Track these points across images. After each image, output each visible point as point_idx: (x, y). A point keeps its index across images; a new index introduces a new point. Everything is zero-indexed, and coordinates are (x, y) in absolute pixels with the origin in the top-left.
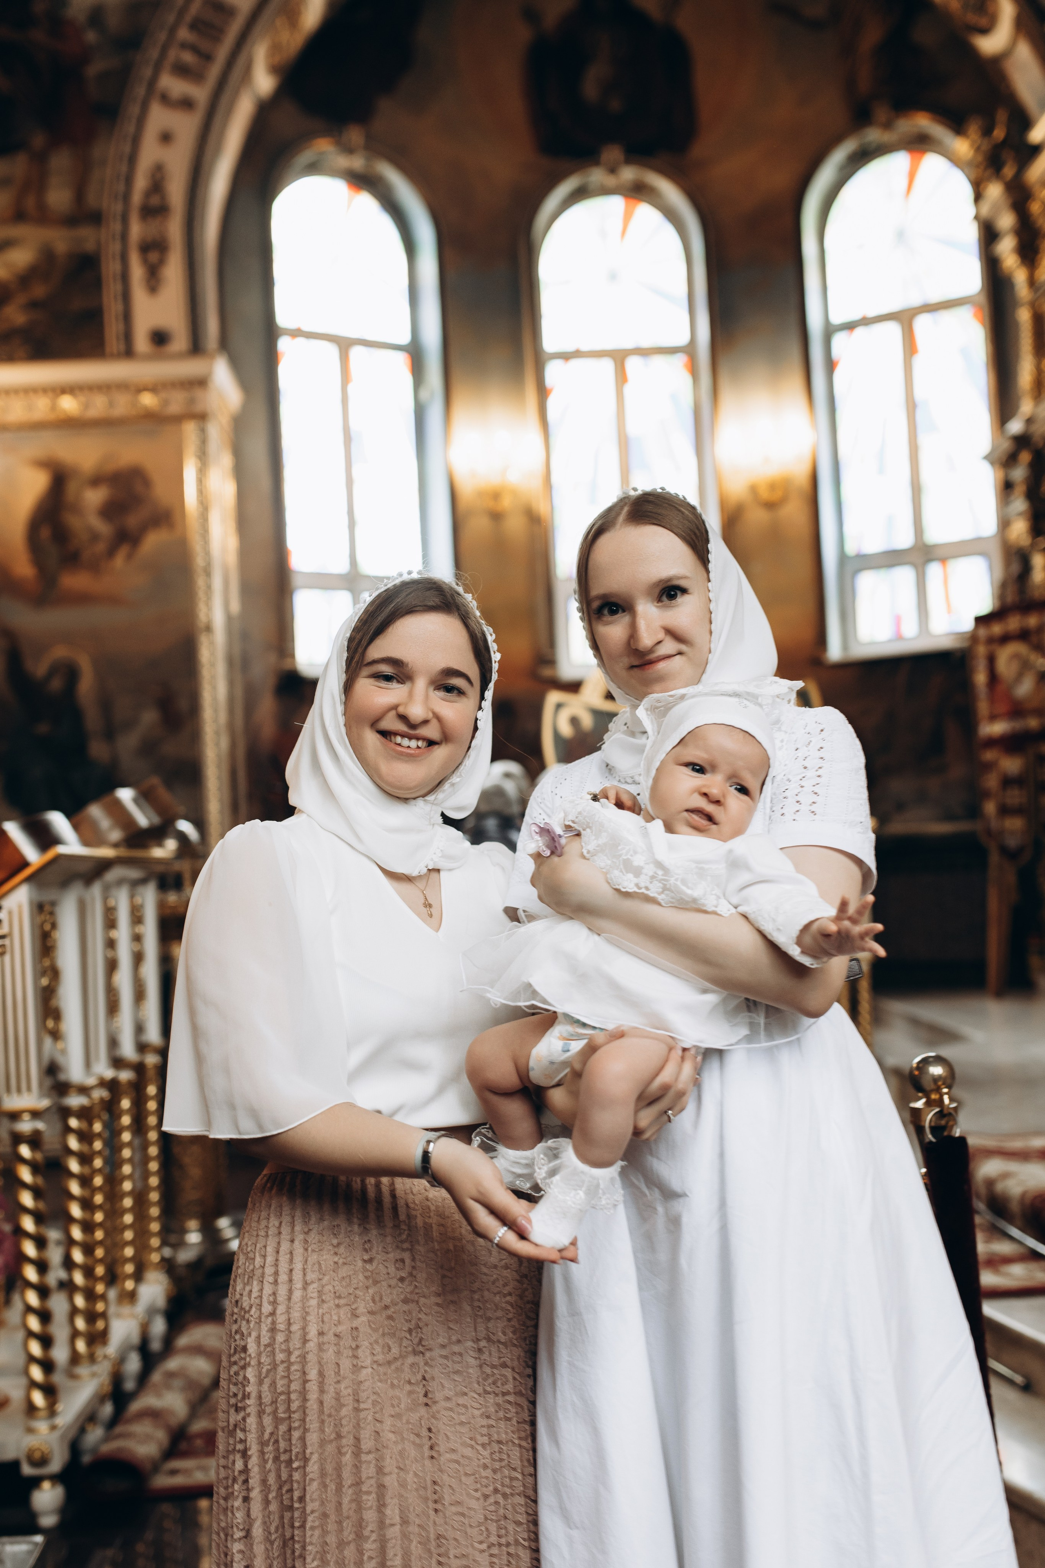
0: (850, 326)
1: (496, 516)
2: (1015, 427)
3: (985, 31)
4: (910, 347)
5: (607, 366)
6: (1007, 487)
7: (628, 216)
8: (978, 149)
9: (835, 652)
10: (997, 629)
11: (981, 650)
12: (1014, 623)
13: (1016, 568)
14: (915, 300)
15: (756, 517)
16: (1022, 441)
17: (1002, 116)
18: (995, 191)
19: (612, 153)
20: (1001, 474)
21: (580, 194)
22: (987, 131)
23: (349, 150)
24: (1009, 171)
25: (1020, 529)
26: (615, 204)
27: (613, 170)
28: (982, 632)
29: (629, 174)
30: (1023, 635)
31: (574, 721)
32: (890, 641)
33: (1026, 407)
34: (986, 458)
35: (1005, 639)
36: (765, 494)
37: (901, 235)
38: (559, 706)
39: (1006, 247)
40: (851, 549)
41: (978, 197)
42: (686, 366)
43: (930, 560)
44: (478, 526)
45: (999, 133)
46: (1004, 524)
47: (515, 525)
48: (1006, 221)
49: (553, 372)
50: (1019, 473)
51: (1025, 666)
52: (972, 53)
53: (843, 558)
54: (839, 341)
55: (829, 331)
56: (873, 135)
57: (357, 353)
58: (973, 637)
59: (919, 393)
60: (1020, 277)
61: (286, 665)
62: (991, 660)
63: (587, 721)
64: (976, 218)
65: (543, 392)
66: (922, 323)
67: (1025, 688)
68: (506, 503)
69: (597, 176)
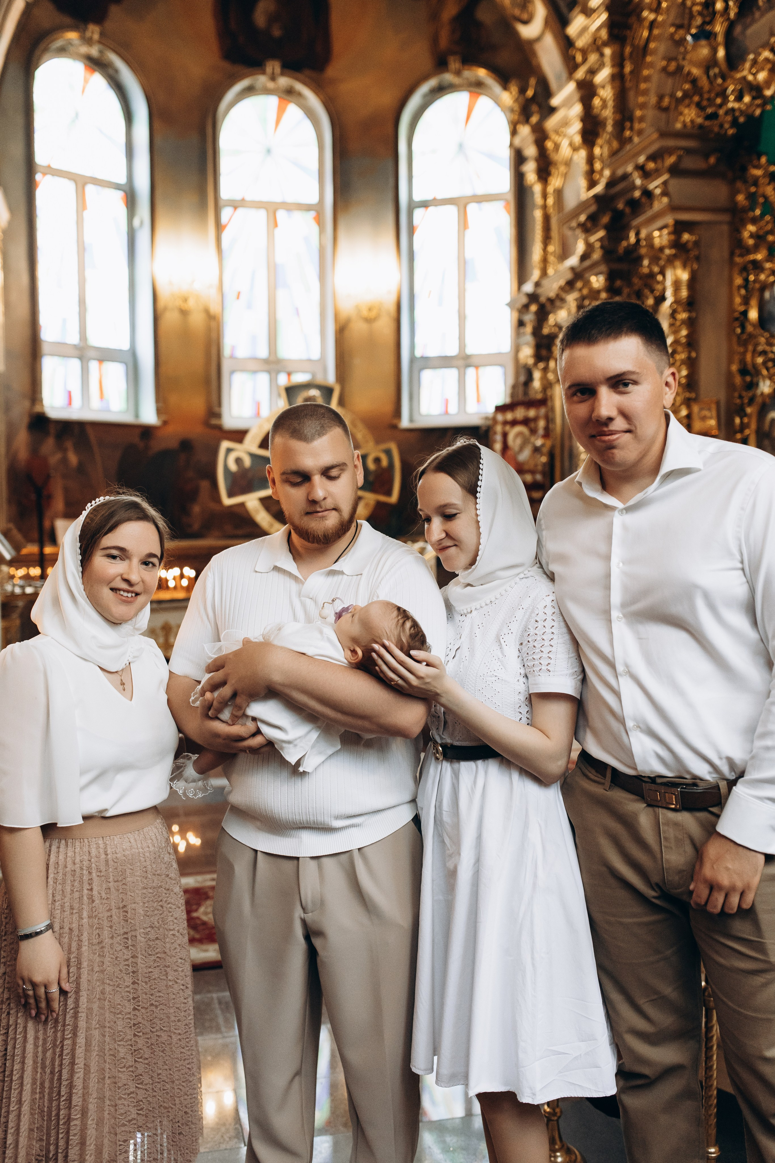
0: (425, 204)
1: (184, 313)
2: (528, 287)
3: (526, 22)
4: (463, 223)
5: (262, 214)
6: (521, 324)
7: (281, 111)
8: (516, 100)
9: (405, 423)
10: (509, 416)
11: (499, 428)
12: (520, 413)
13: (522, 379)
14: (468, 192)
15: (358, 328)
16: (533, 297)
17: (533, 81)
18: (525, 130)
19: (273, 66)
20: (516, 315)
21: (250, 90)
22: (523, 91)
23: (89, 42)
24: (534, 119)
25: (527, 353)
26: (273, 101)
27: (273, 78)
28: (500, 417)
29: (284, 81)
30: (526, 422)
31: (238, 461)
32: (440, 415)
33: (536, 274)
34: (507, 305)
35: (514, 423)
36: (365, 313)
37: (461, 146)
38: (229, 450)
39: (530, 169)
40: (418, 353)
41: (514, 133)
42: (315, 218)
43: (468, 366)
44: (171, 318)
45: (530, 93)
46: (517, 349)
47: (197, 319)
48: (531, 151)
49: (226, 214)
50: (529, 318)
51: (525, 442)
52: (516, 35)
53: (413, 359)
54: (418, 214)
55: (412, 206)
56: (448, 77)
57: (90, 189)
58: (494, 420)
59: (468, 255)
60: (537, 188)
61: (37, 409)
62: (505, 435)
63: (247, 462)
64: (511, 145)
65: (219, 227)
66: (472, 208)
67: (525, 456)
68: (191, 304)
69: (262, 80)
